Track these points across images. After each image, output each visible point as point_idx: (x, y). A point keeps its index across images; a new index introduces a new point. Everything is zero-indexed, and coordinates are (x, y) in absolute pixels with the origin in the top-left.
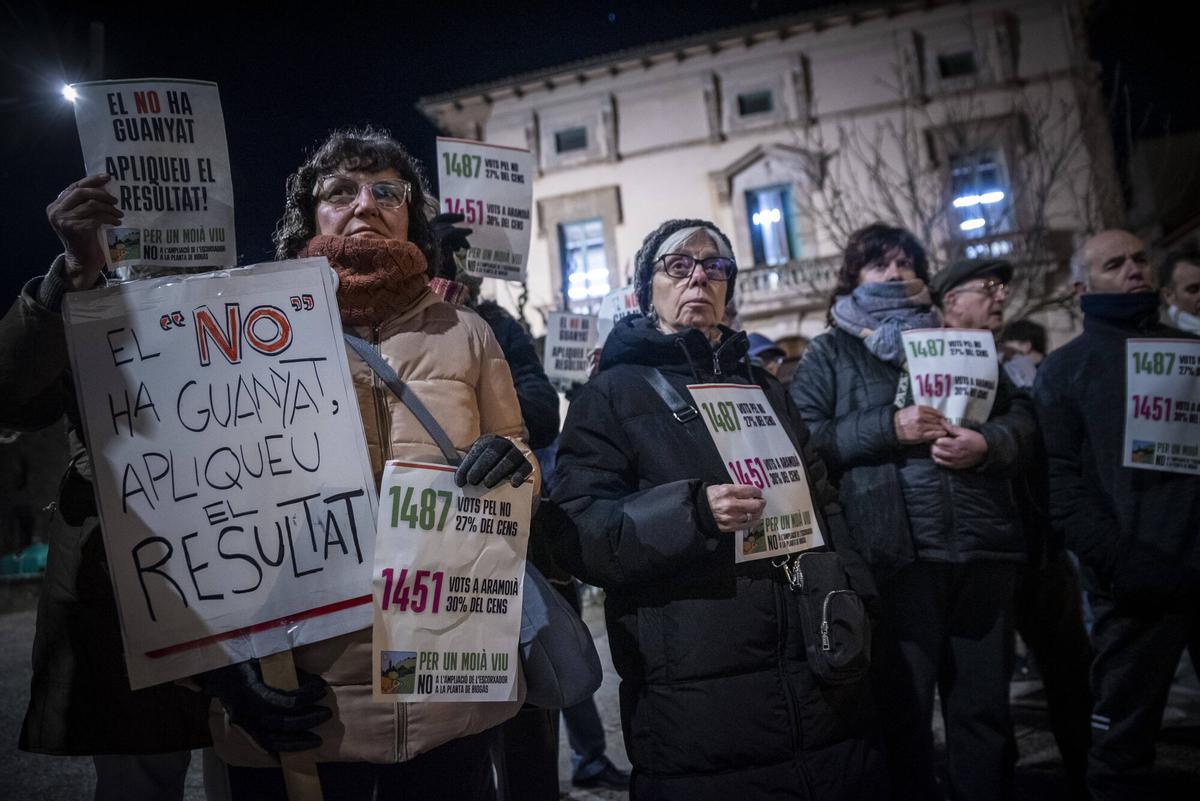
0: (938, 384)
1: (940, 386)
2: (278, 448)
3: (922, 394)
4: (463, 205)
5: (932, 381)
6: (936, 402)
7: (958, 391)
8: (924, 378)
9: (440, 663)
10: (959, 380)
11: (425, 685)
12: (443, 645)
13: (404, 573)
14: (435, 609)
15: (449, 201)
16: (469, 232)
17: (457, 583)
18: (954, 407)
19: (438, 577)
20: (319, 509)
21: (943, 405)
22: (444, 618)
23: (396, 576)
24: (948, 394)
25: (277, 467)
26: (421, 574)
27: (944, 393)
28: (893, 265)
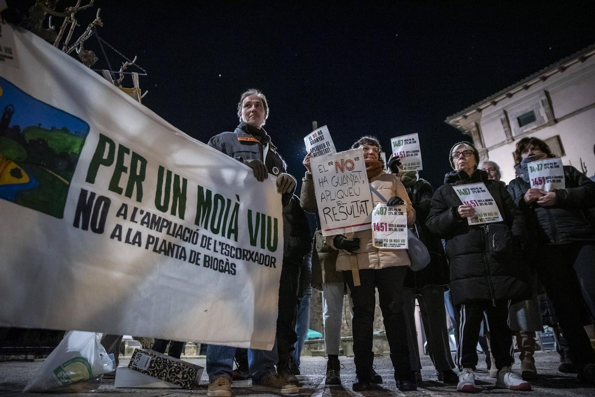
0: (540, 180)
1: (541, 181)
2: (351, 190)
3: (534, 185)
4: (399, 154)
5: (537, 180)
6: (540, 187)
7: (548, 182)
8: (534, 180)
9: (389, 241)
10: (547, 178)
11: (385, 245)
12: (389, 238)
13: (378, 223)
14: (386, 230)
15: (395, 154)
16: (399, 160)
17: (390, 225)
18: (547, 187)
19: (386, 224)
20: (359, 204)
21: (544, 187)
22: (388, 232)
23: (376, 224)
24: (545, 183)
25: (351, 194)
26: (381, 224)
27: (543, 183)
28: (530, 151)
